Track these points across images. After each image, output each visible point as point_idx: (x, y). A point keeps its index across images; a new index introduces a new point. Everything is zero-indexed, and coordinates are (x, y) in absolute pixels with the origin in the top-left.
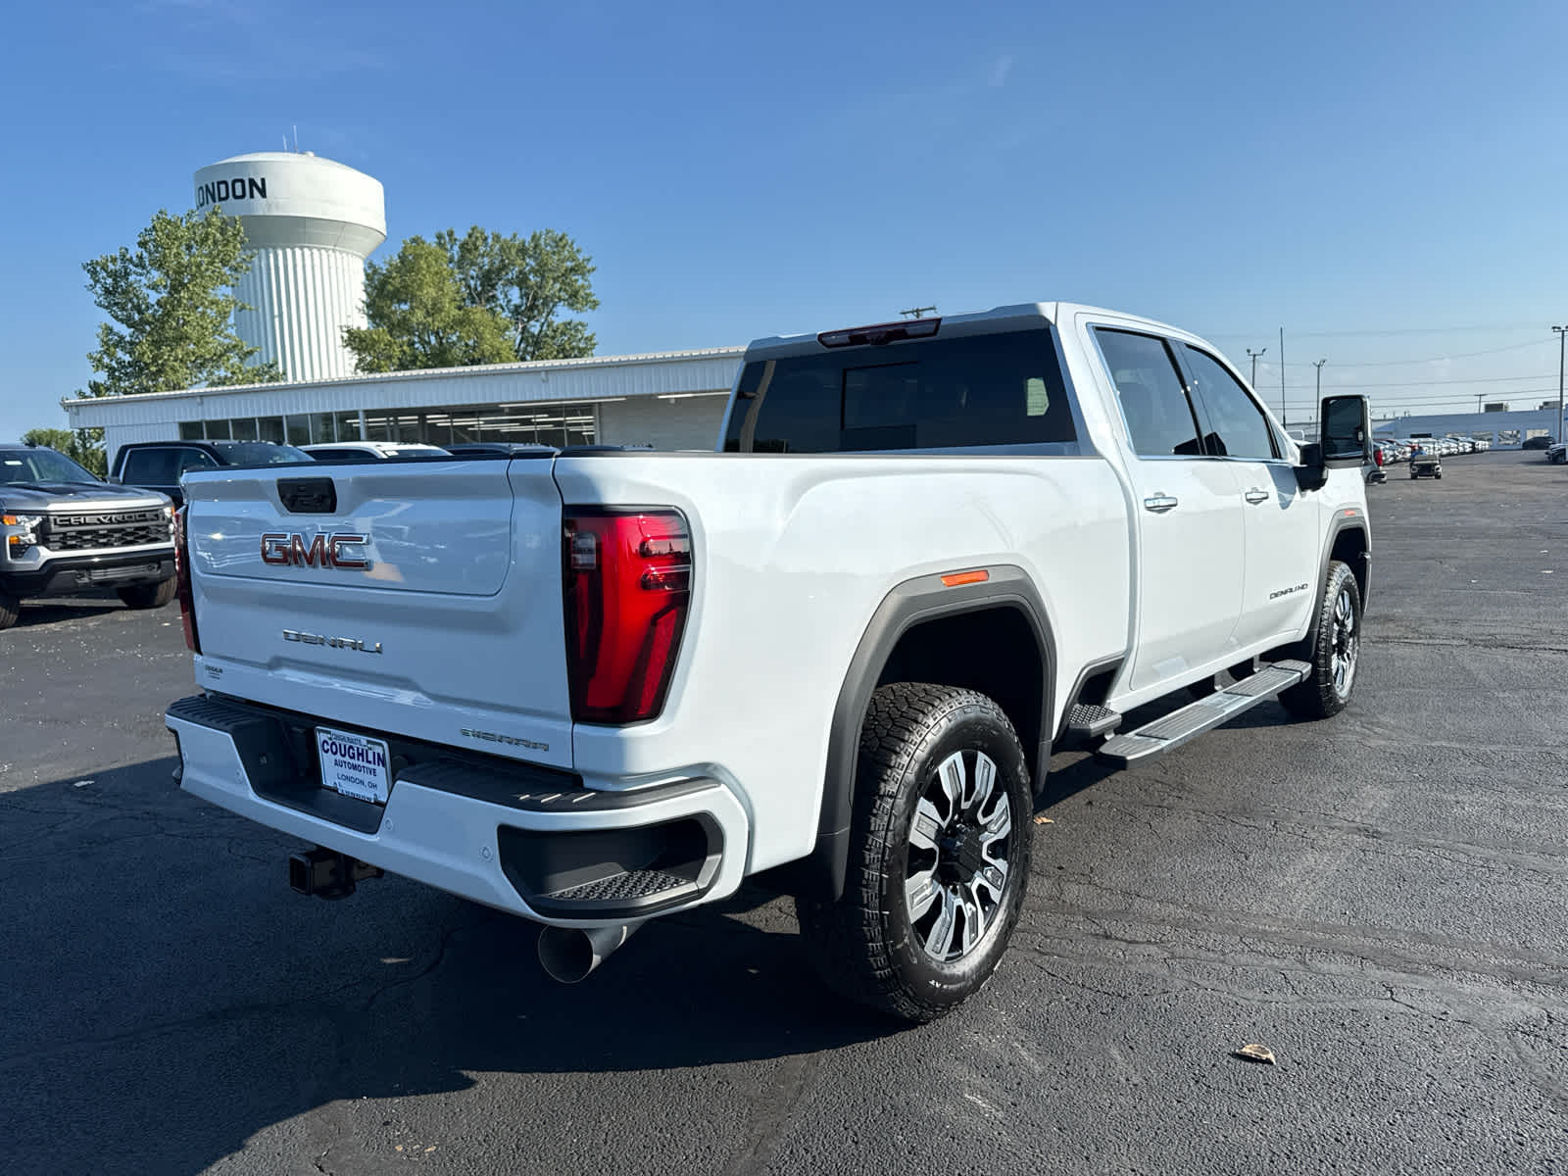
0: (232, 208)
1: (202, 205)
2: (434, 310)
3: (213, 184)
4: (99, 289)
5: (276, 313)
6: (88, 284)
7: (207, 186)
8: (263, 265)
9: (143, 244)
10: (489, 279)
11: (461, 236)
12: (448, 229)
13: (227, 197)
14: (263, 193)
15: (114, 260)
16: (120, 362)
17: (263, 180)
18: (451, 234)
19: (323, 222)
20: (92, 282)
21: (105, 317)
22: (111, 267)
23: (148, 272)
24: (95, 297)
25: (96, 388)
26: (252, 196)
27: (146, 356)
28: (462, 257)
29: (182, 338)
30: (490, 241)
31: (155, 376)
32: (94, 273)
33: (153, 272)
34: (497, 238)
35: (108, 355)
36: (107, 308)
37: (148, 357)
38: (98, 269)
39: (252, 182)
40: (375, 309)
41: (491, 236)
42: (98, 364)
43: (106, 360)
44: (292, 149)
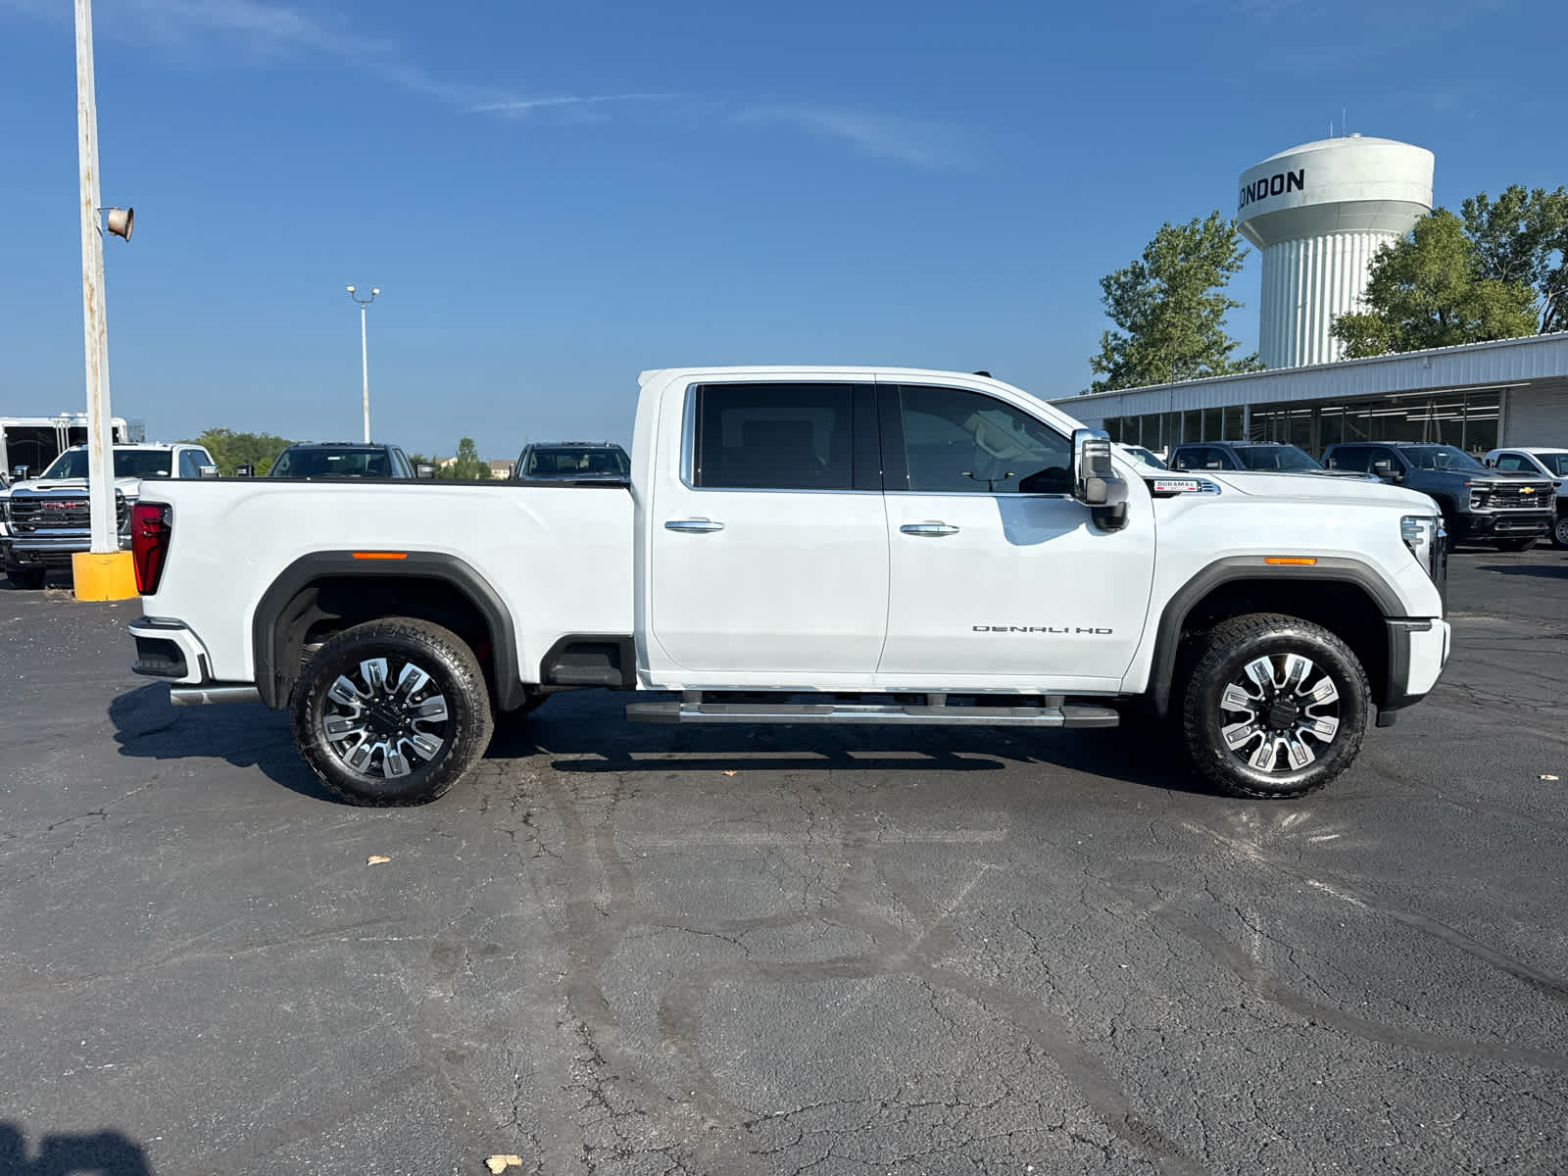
0: (1270, 204)
1: (1243, 205)
2: (1440, 286)
3: (1254, 185)
4: (1111, 301)
5: (1300, 303)
6: (1102, 297)
7: (1249, 187)
8: (1293, 257)
9: (1146, 257)
10: (1523, 244)
11: (1493, 199)
12: (1479, 193)
13: (1265, 195)
14: (1300, 185)
15: (1125, 273)
16: (1116, 364)
17: (1302, 172)
18: (1481, 199)
19: (1357, 204)
20: (1105, 295)
21: (1112, 326)
22: (1123, 279)
23: (1147, 281)
24: (1107, 308)
25: (1098, 387)
26: (1289, 190)
27: (1134, 358)
28: (1491, 225)
29: (1167, 339)
30: (1528, 201)
31: (1142, 375)
32: (1108, 287)
33: (1151, 280)
34: (1539, 194)
35: (1107, 359)
36: (1114, 316)
37: (1136, 358)
38: (1112, 282)
39: (1291, 176)
40: (1377, 292)
41: (1530, 195)
42: (1099, 367)
43: (1105, 363)
44: (1339, 134)
